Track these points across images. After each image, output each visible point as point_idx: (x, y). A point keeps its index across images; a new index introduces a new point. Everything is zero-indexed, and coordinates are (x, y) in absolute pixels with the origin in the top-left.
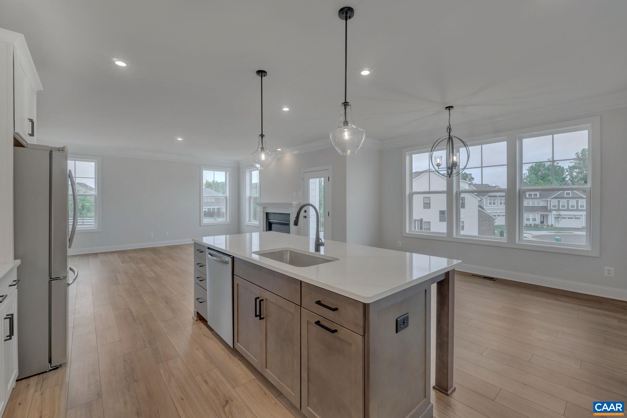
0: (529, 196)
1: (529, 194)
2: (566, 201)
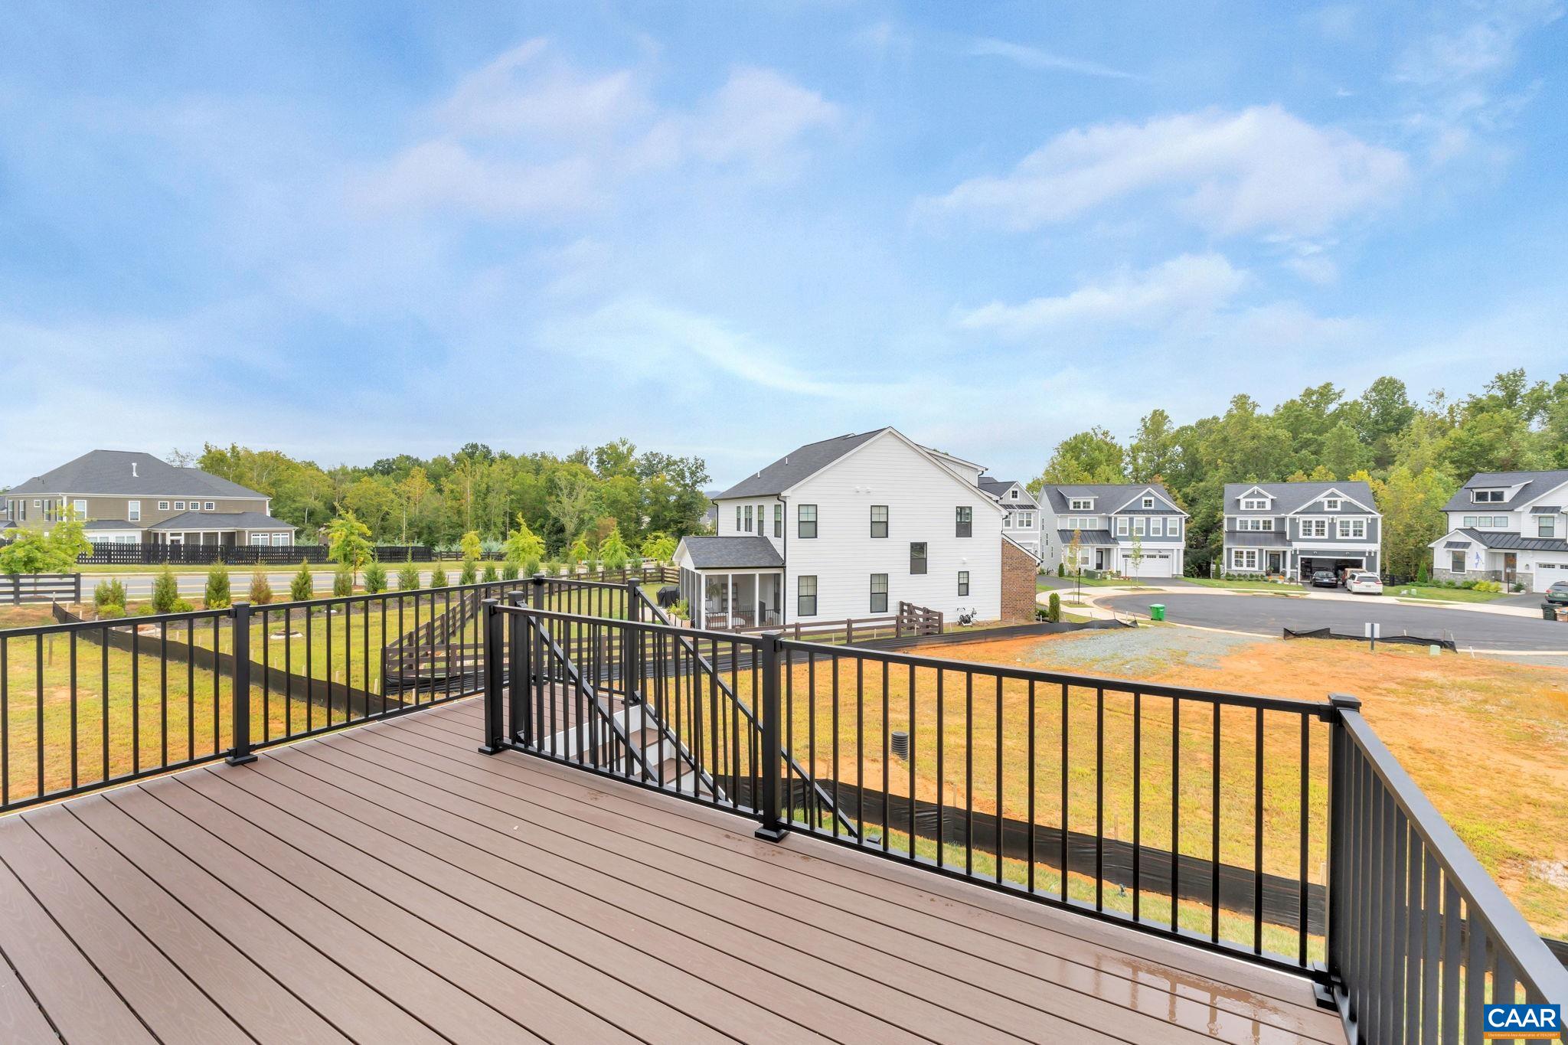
0: (1075, 507)
1: (1075, 503)
2: (1144, 519)
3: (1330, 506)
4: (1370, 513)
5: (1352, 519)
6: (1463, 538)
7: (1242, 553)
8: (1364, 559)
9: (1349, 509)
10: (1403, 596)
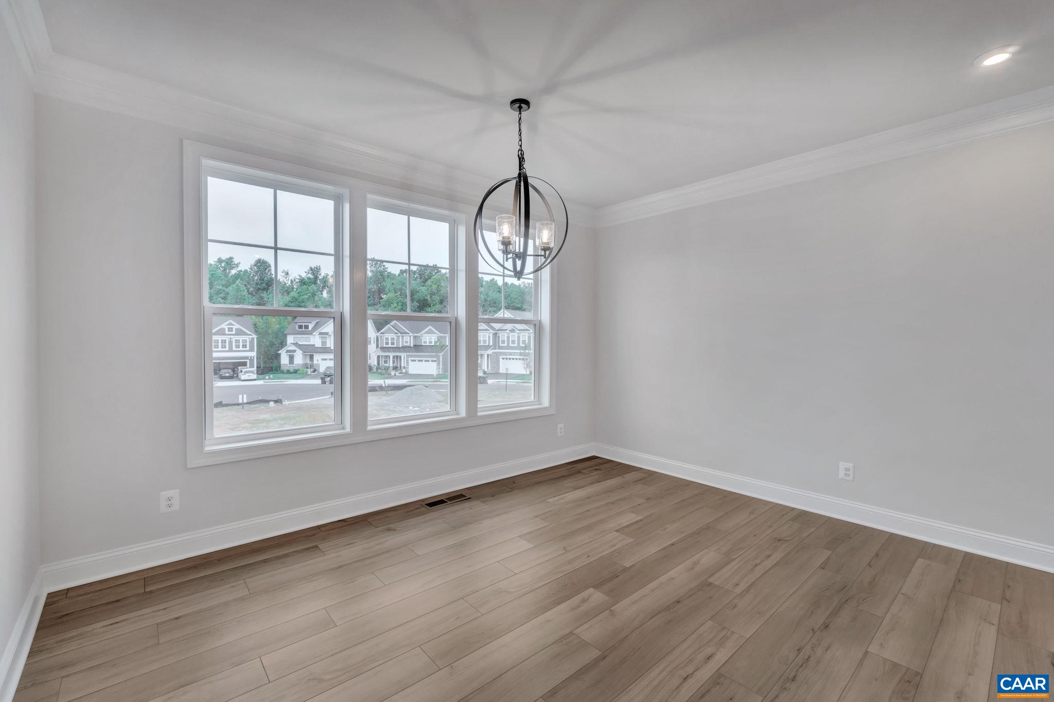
3: (229, 331)
4: (250, 335)
5: (241, 338)
6: (293, 348)
8: (248, 361)
9: (239, 332)
10: (267, 379)
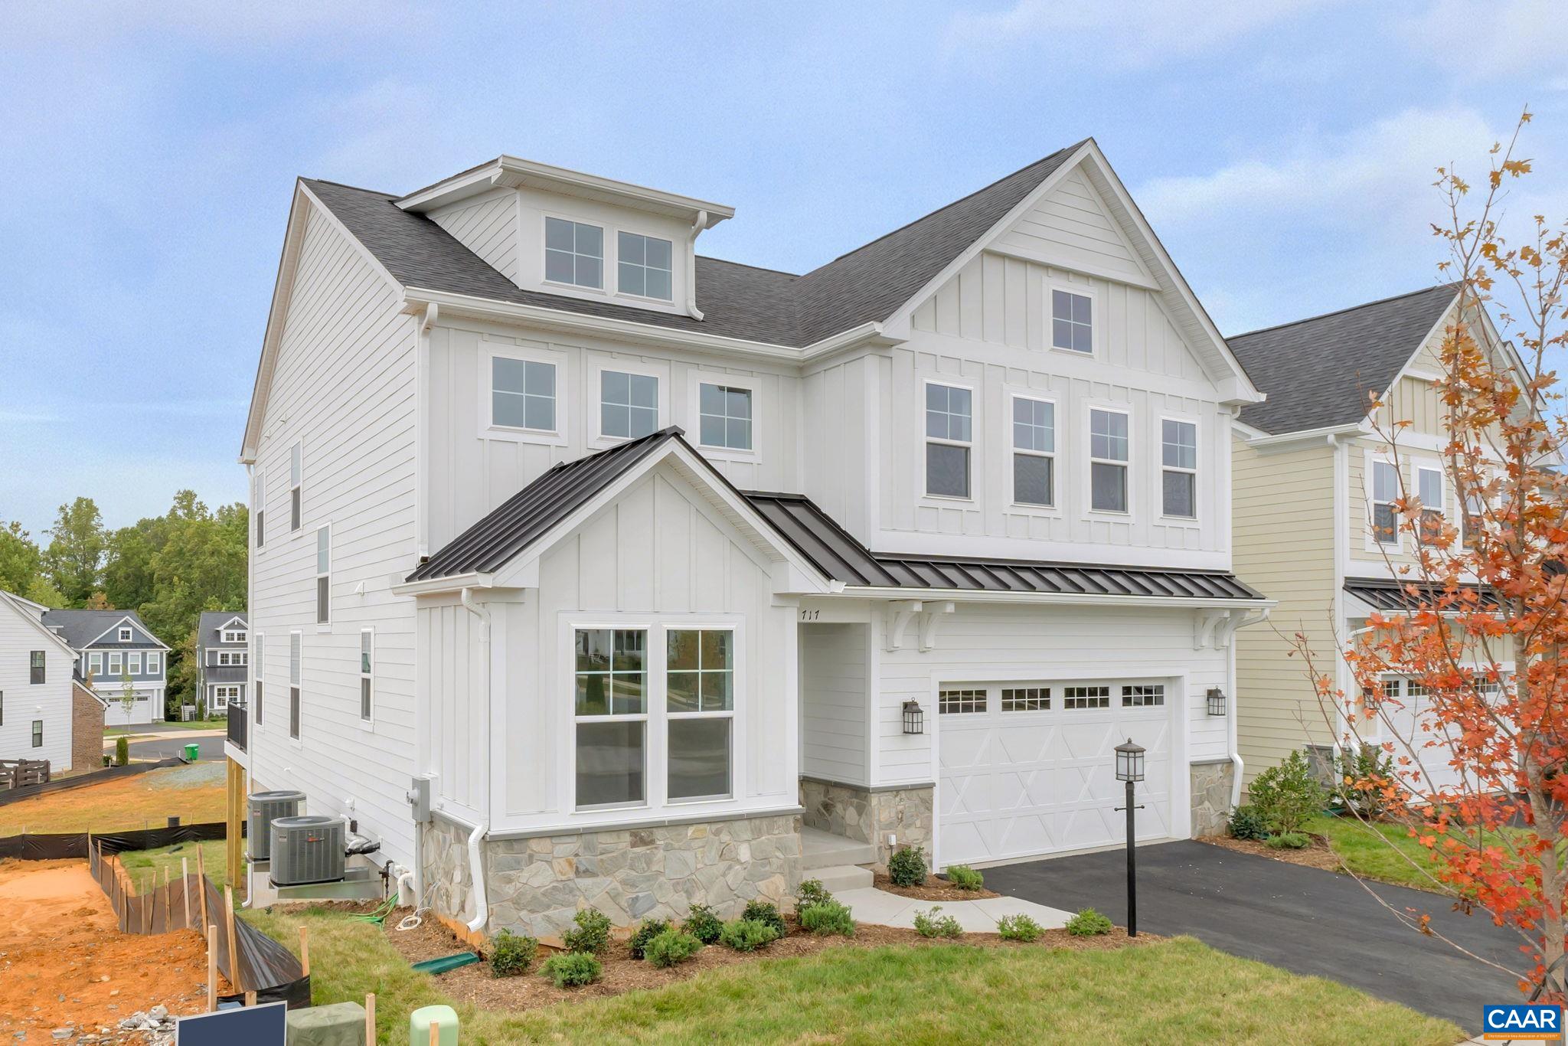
7: (224, 690)
